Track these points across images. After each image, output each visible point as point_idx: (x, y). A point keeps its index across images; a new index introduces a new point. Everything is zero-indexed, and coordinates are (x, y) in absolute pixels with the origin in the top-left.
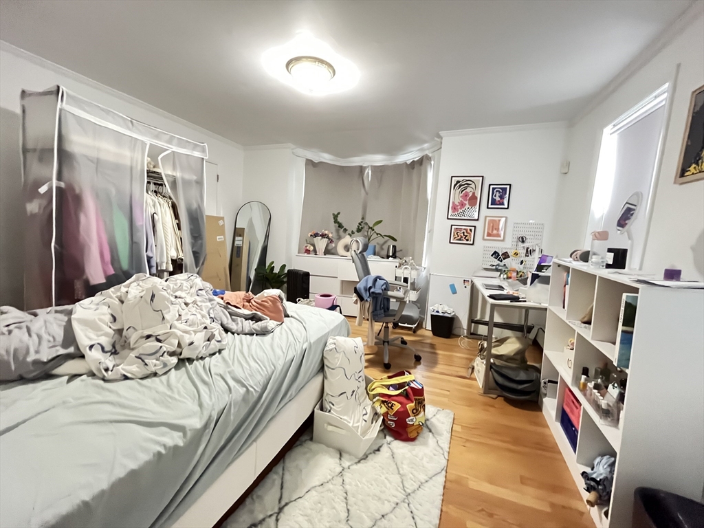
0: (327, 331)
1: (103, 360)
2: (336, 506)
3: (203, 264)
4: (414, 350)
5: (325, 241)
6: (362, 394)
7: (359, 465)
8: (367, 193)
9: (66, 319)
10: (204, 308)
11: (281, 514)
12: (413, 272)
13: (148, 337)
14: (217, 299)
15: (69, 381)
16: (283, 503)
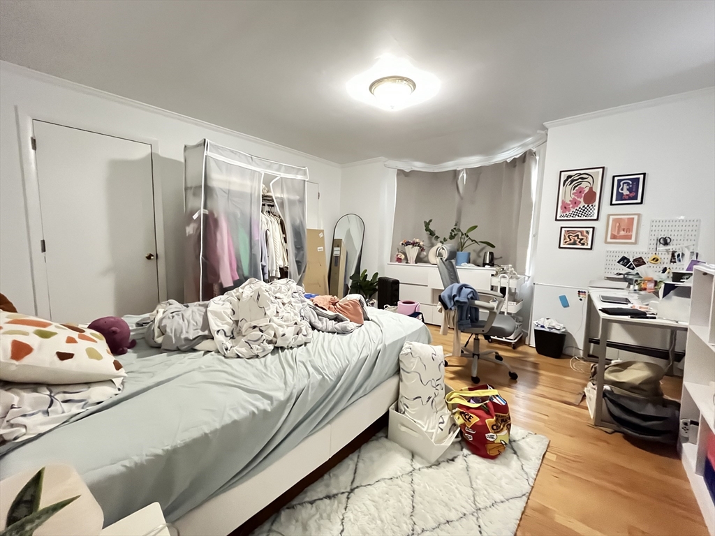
0: (404, 335)
1: (224, 342)
2: (403, 500)
3: (304, 272)
4: (508, 366)
5: (416, 249)
6: (440, 402)
7: (430, 470)
8: (462, 198)
9: (204, 310)
10: (296, 308)
11: (352, 494)
12: (511, 281)
13: (255, 327)
14: (308, 301)
15: (204, 355)
16: (355, 486)
